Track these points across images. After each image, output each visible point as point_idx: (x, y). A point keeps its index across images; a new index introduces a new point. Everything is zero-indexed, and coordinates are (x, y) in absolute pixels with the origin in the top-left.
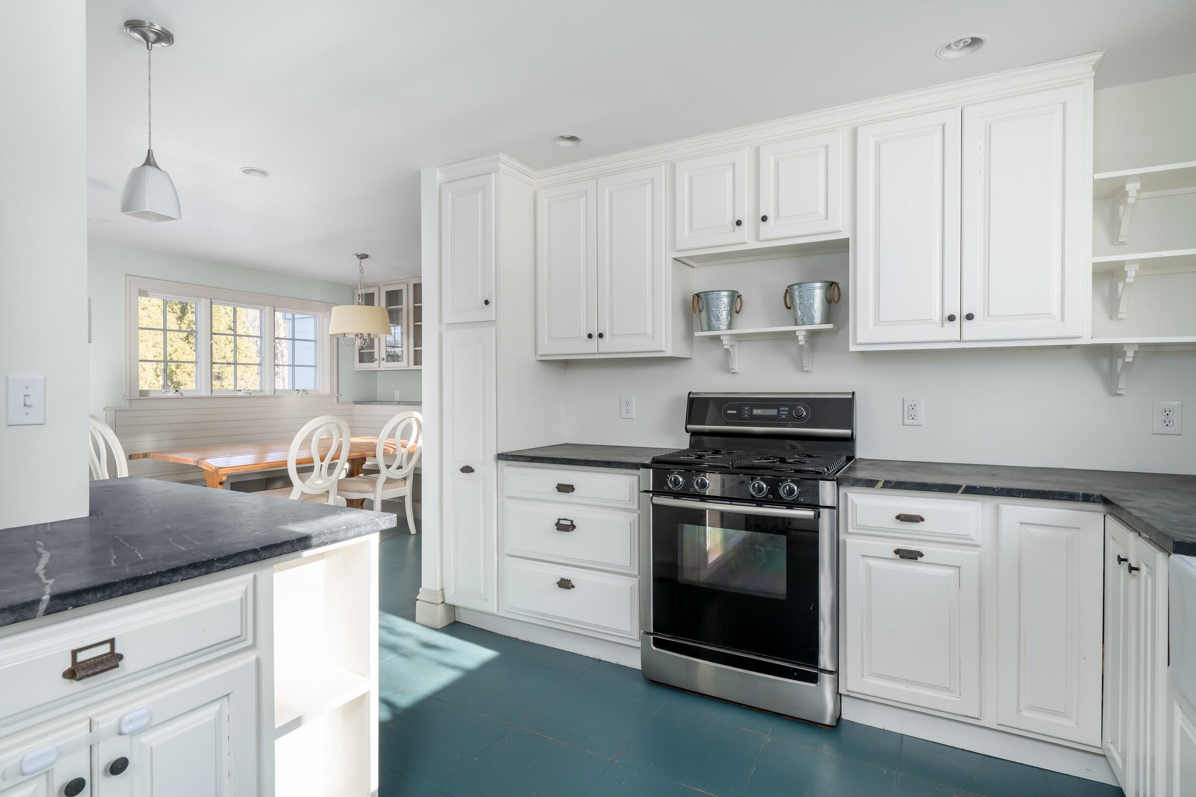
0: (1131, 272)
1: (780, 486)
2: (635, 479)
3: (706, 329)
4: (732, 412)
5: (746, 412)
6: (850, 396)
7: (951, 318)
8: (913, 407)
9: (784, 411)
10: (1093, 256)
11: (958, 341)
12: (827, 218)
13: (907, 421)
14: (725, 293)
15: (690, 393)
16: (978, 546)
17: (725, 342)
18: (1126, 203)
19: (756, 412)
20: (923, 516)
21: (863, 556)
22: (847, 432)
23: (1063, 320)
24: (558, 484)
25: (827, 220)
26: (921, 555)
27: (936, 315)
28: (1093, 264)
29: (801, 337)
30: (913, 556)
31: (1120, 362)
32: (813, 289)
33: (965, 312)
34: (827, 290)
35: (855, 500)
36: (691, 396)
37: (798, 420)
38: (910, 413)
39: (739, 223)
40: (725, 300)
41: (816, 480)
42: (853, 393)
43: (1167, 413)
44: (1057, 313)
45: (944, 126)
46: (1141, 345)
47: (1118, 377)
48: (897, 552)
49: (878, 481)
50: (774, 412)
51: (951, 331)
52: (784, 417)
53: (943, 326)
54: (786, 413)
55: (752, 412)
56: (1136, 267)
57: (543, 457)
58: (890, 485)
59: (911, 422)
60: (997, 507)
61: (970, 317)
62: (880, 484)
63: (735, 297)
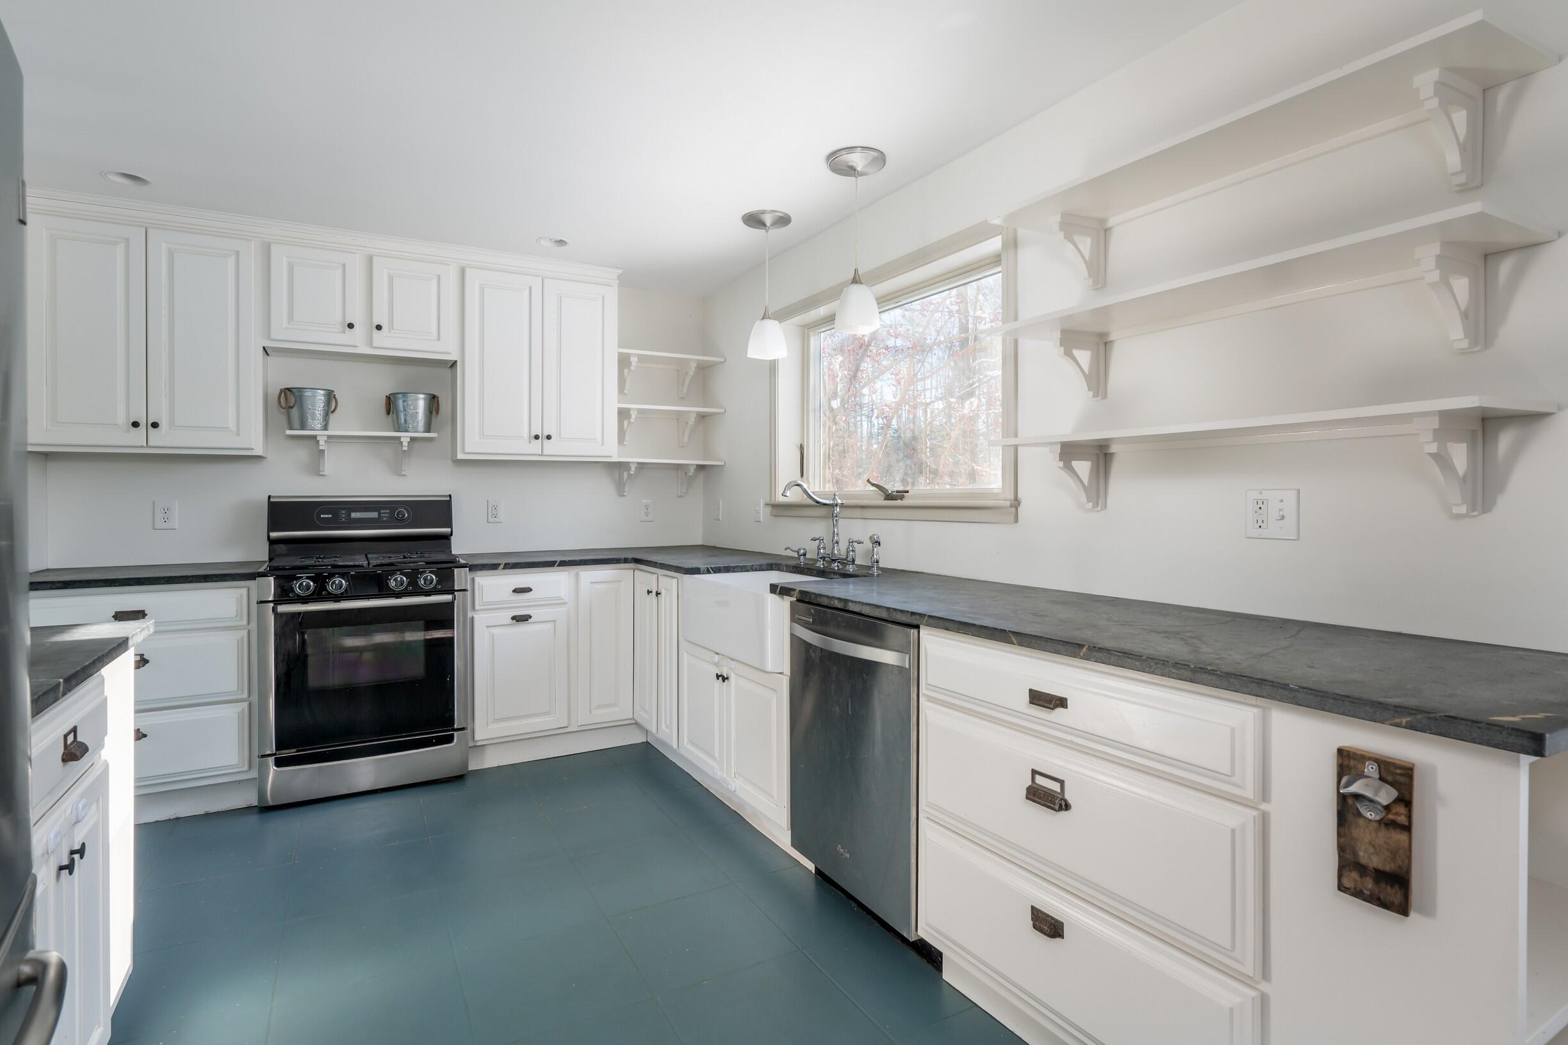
0: (634, 415)
1: (419, 578)
2: (244, 591)
3: (299, 427)
4: (326, 516)
5: (344, 516)
6: (448, 499)
7: (537, 437)
8: (495, 507)
9: (385, 513)
10: (618, 403)
11: (539, 455)
12: (439, 340)
13: (491, 519)
14: (322, 392)
15: (269, 497)
16: (565, 603)
17: (321, 443)
18: (630, 370)
19: (354, 515)
20: (531, 587)
21: (487, 627)
22: (447, 530)
23: (603, 444)
24: (116, 612)
25: (439, 342)
26: (530, 617)
27: (526, 434)
28: (618, 408)
29: (405, 441)
30: (526, 618)
31: (625, 475)
32: (417, 399)
33: (546, 434)
34: (430, 402)
35: (481, 582)
36: (271, 500)
37: (400, 522)
38: (494, 513)
39: (351, 326)
40: (320, 396)
41: (451, 568)
42: (450, 496)
43: (647, 507)
44: (600, 440)
45: (530, 288)
46: (638, 463)
47: (624, 484)
48: (514, 618)
49: (500, 564)
50: (374, 515)
51: (536, 446)
52: (385, 519)
53: (530, 442)
54: (387, 515)
55: (350, 515)
56: (636, 412)
57: (87, 581)
58: (508, 566)
59: (493, 520)
60: (577, 575)
61: (549, 437)
62: (502, 566)
63: (330, 396)
